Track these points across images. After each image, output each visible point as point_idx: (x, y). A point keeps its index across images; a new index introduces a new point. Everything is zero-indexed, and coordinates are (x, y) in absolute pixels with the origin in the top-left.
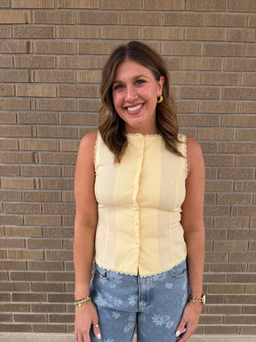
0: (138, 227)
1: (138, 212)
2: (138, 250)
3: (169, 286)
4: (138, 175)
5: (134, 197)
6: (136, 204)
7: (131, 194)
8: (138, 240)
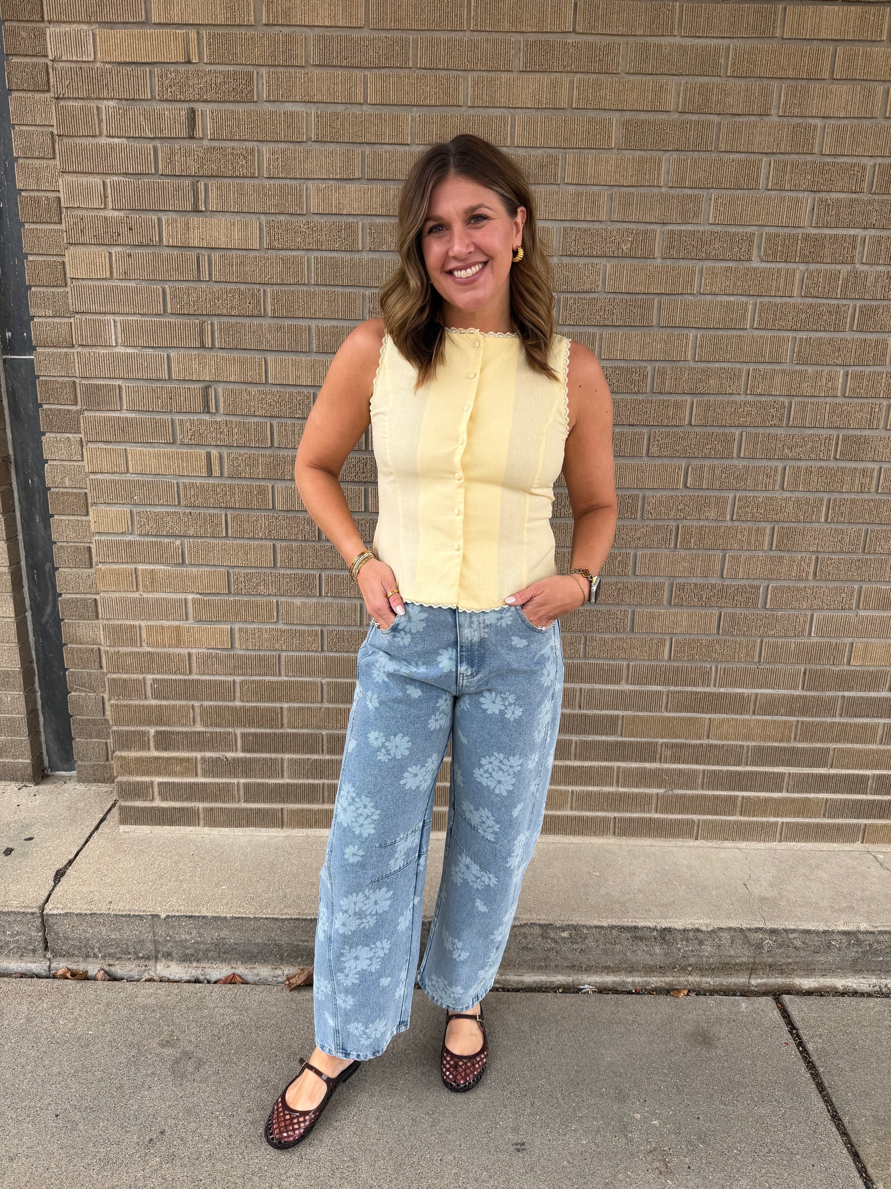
0: (461, 518)
1: (462, 490)
2: (460, 560)
3: (518, 642)
4: (467, 416)
5: (457, 459)
6: (460, 473)
7: (452, 454)
8: (461, 543)
